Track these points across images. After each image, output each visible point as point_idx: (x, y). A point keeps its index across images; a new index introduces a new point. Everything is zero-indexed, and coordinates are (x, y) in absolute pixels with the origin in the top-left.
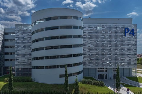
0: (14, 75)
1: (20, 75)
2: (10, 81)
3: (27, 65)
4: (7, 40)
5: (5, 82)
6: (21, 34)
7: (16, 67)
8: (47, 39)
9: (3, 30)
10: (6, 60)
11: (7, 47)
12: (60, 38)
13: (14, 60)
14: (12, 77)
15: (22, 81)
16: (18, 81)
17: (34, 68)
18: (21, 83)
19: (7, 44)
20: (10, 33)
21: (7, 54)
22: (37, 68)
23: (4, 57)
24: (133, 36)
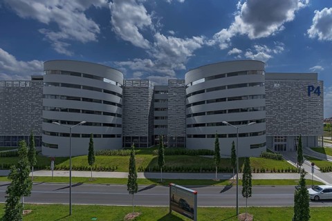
0: (165, 146)
1: (174, 146)
2: (160, 154)
3: (182, 133)
4: (157, 101)
5: (154, 154)
6: (175, 92)
7: (169, 135)
9: (153, 88)
10: (156, 126)
11: (157, 109)
13: (165, 126)
14: (163, 149)
15: (177, 153)
16: (170, 154)
18: (175, 157)
19: (157, 105)
20: (163, 91)
21: (157, 118)
22: (196, 136)
23: (153, 122)
24: (319, 95)
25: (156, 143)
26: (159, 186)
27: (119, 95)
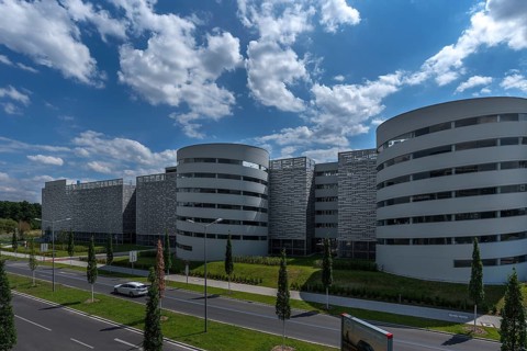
0: (334, 255)
1: (348, 255)
2: (326, 265)
3: (364, 234)
4: (320, 187)
5: (315, 266)
6: (351, 171)
7: (339, 239)
8: (418, 177)
9: (313, 168)
10: (319, 225)
11: (320, 200)
12: (457, 172)
13: (334, 225)
14: (330, 260)
15: (354, 267)
16: (343, 267)
17: (381, 242)
18: (351, 273)
19: (319, 193)
20: (327, 172)
21: (319, 212)
22: (391, 242)
23: (313, 219)
25: (319, 249)
26: (322, 315)
27: (263, 182)
